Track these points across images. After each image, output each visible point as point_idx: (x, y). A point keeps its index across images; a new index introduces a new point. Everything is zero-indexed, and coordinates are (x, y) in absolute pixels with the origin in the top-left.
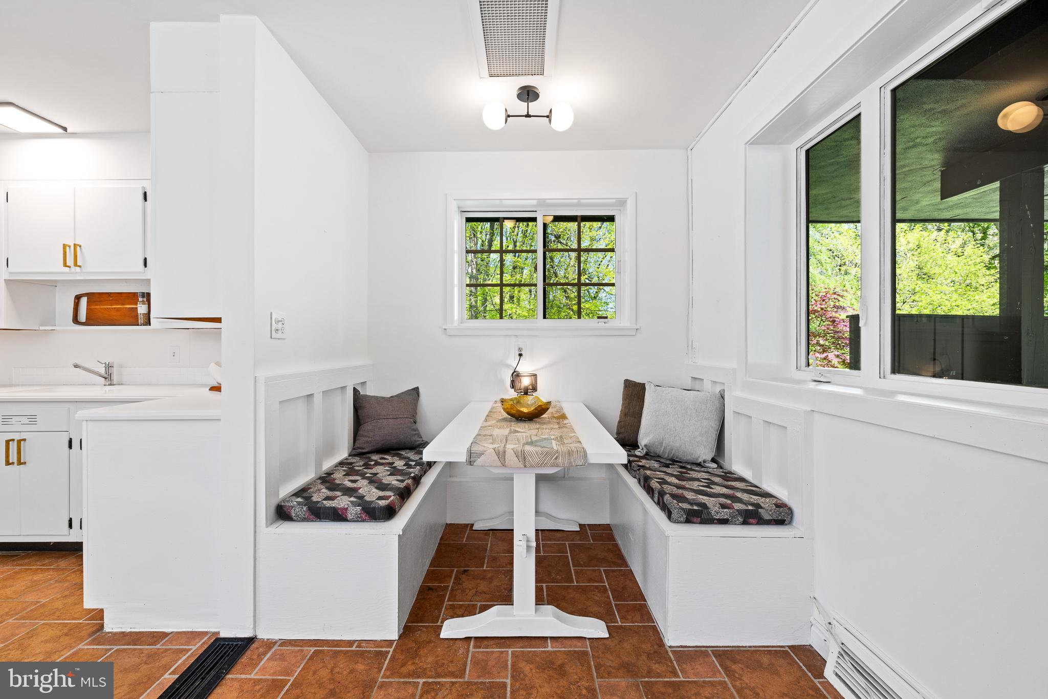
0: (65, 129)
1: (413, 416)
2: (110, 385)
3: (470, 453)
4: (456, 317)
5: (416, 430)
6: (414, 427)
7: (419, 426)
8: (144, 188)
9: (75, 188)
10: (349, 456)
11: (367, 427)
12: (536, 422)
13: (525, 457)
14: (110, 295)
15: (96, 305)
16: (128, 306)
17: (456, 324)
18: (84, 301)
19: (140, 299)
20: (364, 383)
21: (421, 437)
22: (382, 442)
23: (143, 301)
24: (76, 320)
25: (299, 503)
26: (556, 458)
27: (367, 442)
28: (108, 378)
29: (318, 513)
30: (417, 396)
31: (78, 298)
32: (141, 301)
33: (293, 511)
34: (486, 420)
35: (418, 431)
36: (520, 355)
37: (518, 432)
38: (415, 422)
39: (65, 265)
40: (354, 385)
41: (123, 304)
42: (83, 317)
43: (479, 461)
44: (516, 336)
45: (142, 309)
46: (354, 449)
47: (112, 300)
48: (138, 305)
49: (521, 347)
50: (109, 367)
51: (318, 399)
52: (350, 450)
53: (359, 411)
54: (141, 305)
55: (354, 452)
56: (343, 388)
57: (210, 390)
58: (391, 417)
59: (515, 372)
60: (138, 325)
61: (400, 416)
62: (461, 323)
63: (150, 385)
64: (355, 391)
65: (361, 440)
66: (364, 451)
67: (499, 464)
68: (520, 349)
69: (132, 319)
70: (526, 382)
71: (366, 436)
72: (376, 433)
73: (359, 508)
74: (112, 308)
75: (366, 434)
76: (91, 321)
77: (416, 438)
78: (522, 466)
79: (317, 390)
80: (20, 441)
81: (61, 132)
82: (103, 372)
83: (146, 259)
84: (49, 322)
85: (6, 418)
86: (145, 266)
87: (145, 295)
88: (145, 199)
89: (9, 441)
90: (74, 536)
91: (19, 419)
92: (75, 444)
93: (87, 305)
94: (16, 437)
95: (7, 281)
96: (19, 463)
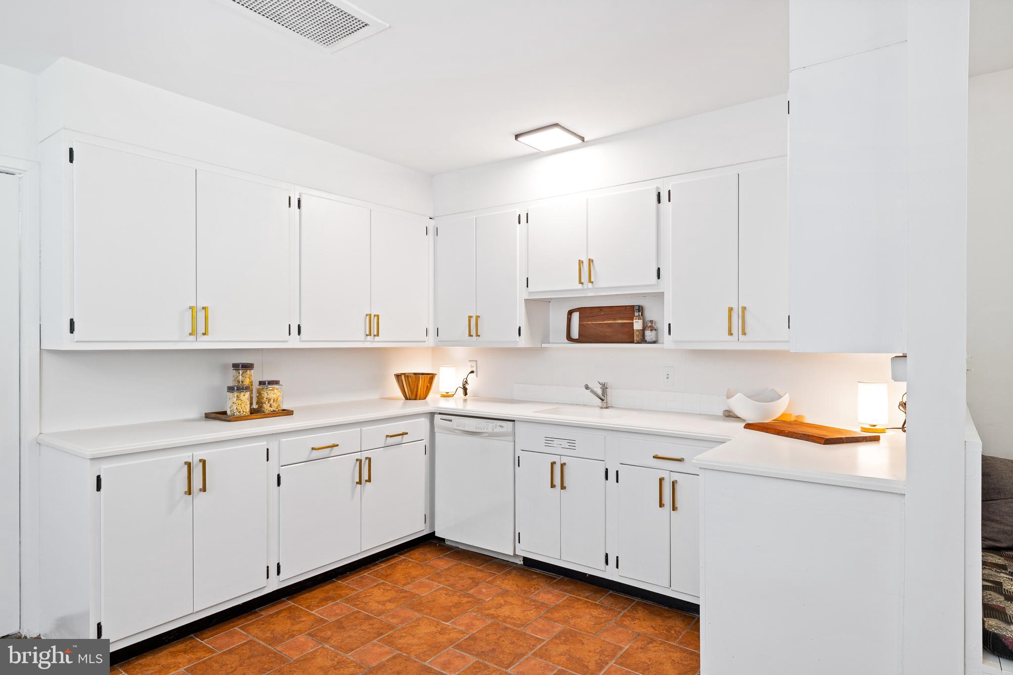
0: (583, 139)
2: (607, 408)
8: (657, 188)
9: (587, 199)
14: (601, 310)
15: (589, 320)
16: (620, 321)
18: (576, 317)
19: (636, 314)
23: (639, 316)
24: (569, 338)
28: (603, 396)
31: (570, 313)
32: (637, 316)
39: (580, 282)
41: (615, 319)
42: (575, 334)
45: (638, 325)
47: (603, 315)
48: (634, 321)
50: (604, 388)
54: (637, 321)
57: (745, 427)
60: (632, 342)
63: (640, 410)
69: (627, 336)
74: (604, 324)
76: (584, 338)
80: (563, 465)
81: (579, 141)
82: (599, 392)
83: (659, 269)
84: (546, 340)
85: (549, 440)
86: (659, 278)
87: (640, 309)
88: (659, 201)
89: (553, 464)
90: (610, 574)
91: (556, 442)
92: (612, 476)
93: (580, 321)
94: (556, 459)
95: (526, 300)
96: (563, 487)
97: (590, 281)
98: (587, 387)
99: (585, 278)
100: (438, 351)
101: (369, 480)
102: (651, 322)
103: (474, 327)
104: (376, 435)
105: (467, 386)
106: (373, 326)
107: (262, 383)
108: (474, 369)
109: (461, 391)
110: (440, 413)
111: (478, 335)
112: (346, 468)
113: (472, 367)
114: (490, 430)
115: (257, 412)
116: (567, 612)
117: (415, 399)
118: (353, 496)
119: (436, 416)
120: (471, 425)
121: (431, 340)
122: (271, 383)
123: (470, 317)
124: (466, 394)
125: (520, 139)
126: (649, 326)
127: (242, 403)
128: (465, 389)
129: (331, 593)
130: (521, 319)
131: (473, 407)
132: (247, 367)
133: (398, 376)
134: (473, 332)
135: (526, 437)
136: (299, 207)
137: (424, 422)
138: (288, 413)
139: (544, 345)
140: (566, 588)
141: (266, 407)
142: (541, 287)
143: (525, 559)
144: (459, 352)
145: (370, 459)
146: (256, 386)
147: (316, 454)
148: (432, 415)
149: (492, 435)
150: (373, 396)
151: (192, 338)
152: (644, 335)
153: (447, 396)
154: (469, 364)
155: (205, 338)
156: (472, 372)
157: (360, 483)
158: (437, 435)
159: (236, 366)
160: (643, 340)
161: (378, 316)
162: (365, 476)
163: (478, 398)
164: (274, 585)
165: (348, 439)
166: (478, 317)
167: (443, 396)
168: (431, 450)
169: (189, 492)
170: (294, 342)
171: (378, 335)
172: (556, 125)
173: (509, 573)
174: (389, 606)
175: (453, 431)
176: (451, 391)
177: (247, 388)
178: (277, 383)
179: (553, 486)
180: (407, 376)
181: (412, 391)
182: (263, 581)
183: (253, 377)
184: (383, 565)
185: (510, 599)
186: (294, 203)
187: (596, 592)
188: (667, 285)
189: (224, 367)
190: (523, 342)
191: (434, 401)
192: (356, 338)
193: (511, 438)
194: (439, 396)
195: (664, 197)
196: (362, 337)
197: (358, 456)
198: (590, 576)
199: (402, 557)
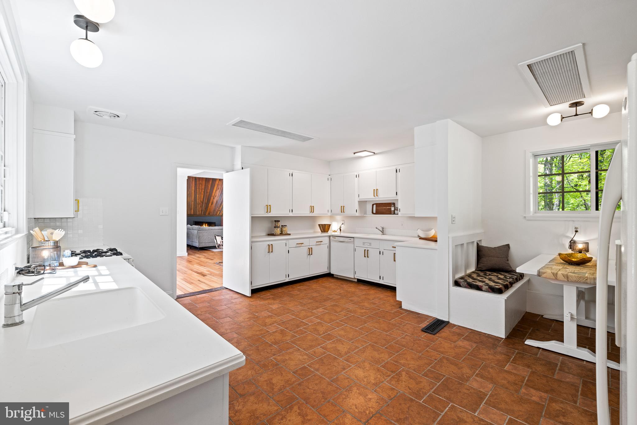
0: (374, 153)
1: (507, 257)
2: (384, 234)
3: (539, 272)
4: (532, 209)
5: (508, 264)
6: (507, 262)
7: (509, 262)
8: (396, 168)
9: (376, 171)
10: (476, 270)
11: (484, 260)
12: (581, 266)
13: (568, 277)
14: (382, 204)
15: (379, 207)
17: (531, 214)
18: (375, 206)
19: (392, 205)
20: (480, 241)
21: (511, 268)
22: (491, 267)
25: (463, 281)
26: (586, 280)
27: (484, 266)
28: (383, 232)
29: (471, 286)
30: (508, 248)
31: (373, 205)
33: (461, 283)
34: (550, 262)
35: (509, 264)
36: (576, 231)
37: (567, 268)
38: (508, 260)
39: (374, 196)
40: (477, 241)
41: (387, 207)
42: (374, 212)
43: (544, 275)
44: (574, 221)
45: (393, 209)
46: (477, 268)
47: (383, 206)
48: (392, 207)
49: (577, 227)
50: (383, 228)
51: (465, 245)
52: (476, 268)
53: (479, 252)
55: (478, 269)
56: (473, 242)
57: (420, 239)
58: (495, 256)
59: (572, 240)
60: (391, 214)
61: (500, 257)
62: (535, 213)
63: (394, 235)
64: (478, 244)
65: (481, 265)
66: (482, 269)
67: (554, 278)
68: (576, 228)
69: (389, 212)
70: (580, 246)
71: (482, 263)
72: (488, 262)
73: (487, 287)
74: (383, 208)
75: (483, 262)
76: (377, 213)
77: (507, 267)
78: (566, 280)
79: (465, 242)
80: (368, 250)
81: (373, 154)
82: (381, 230)
83: (397, 192)
84: (365, 213)
85: (364, 243)
86: (397, 195)
87: (394, 204)
88: (397, 172)
89: (365, 250)
90: (381, 282)
91: (366, 244)
92: (381, 253)
93: (376, 208)
94: (366, 249)
95: (358, 201)
96: (368, 257)
97: (377, 196)
98: (377, 228)
99: (375, 195)
100: (332, 217)
101: (312, 254)
102: (397, 208)
103: (343, 209)
104: (313, 242)
105: (341, 228)
106: (312, 209)
107: (282, 226)
108: (343, 223)
109: (339, 230)
110: (332, 236)
111: (344, 212)
112: (305, 250)
113: (343, 222)
114: (347, 241)
115: (281, 234)
116: (367, 291)
117: (325, 232)
118: (307, 258)
119: (331, 237)
120: (342, 239)
121: (329, 214)
122: (284, 226)
123: (341, 206)
124: (341, 231)
125: (355, 154)
126: (396, 209)
127: (278, 231)
128: (340, 230)
129: (302, 285)
130: (357, 206)
131: (342, 234)
132: (278, 221)
133: (319, 225)
134: (342, 211)
135: (357, 243)
136: (292, 176)
137: (327, 239)
138: (290, 234)
139: (364, 215)
140: (369, 286)
141: (283, 232)
142: (363, 197)
143: (358, 279)
144: (339, 218)
145: (312, 248)
146: (280, 226)
147: (298, 245)
148: (330, 236)
149: (347, 242)
150: (312, 231)
151: (267, 213)
152: (395, 212)
153: (335, 231)
154: (342, 221)
155: (270, 213)
156: (343, 224)
157: (309, 255)
158: (331, 243)
159: (275, 221)
160: (394, 214)
161: (314, 206)
162: (311, 253)
163: (344, 232)
164: (287, 280)
165: (306, 242)
166: (344, 206)
167: (333, 232)
168: (330, 247)
169: (269, 252)
170: (291, 214)
171: (314, 212)
172: (365, 151)
173: (353, 283)
174: (318, 287)
175: (336, 241)
176: (336, 230)
177: (279, 227)
178: (286, 226)
179: (365, 257)
180: (322, 225)
181: (323, 229)
182: (285, 278)
183: (280, 224)
184: (316, 280)
185: (352, 288)
186: (291, 175)
187: (377, 287)
188: (399, 197)
189: (272, 221)
190: (357, 214)
191: (330, 233)
192: (307, 213)
193: (353, 243)
194: (332, 232)
195: (398, 171)
196: (309, 213)
197: (309, 247)
198: (376, 283)
199: (321, 279)
